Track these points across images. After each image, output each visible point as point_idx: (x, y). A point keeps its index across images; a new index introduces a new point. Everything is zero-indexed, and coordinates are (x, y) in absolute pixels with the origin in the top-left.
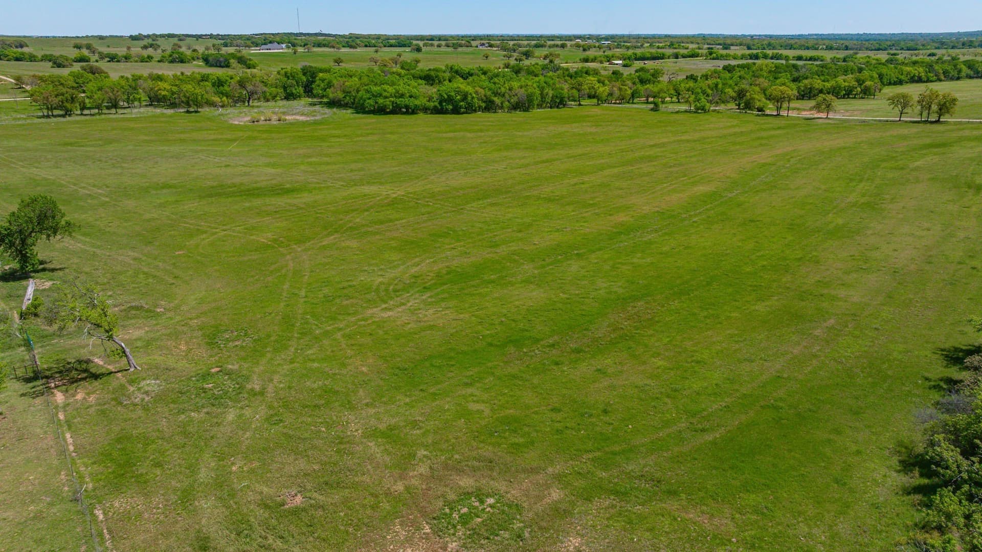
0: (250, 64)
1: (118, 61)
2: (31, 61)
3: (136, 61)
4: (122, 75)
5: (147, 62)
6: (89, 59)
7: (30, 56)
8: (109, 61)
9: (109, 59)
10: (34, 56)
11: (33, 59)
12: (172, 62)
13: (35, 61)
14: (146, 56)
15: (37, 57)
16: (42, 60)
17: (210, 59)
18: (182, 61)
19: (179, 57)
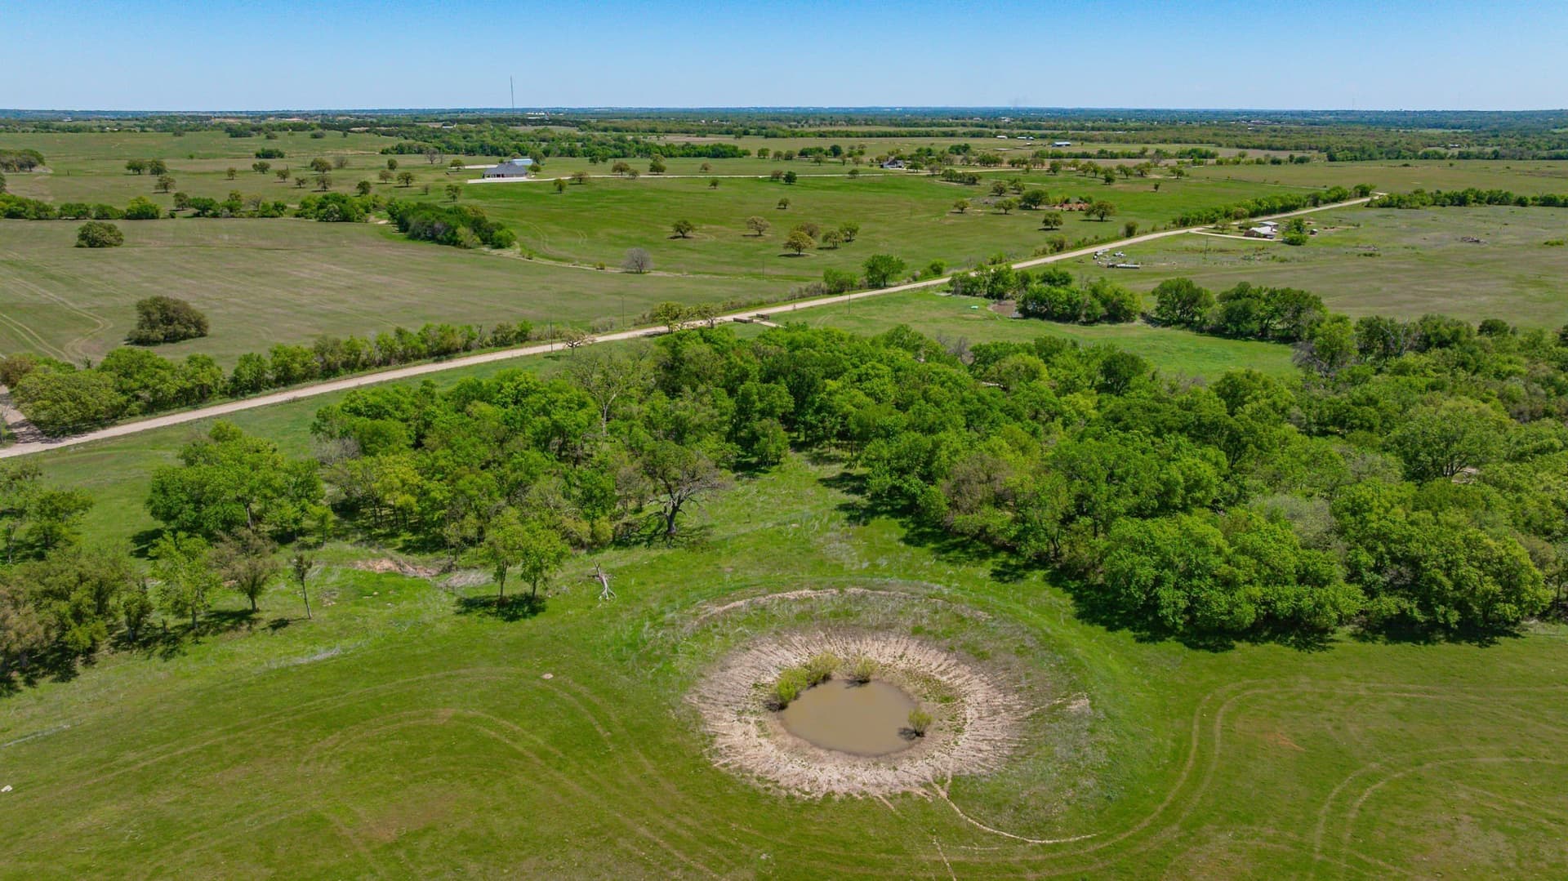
0: (500, 238)
1: (215, 216)
2: (40, 218)
3: (251, 216)
4: (248, 352)
5: (272, 217)
6: (157, 212)
7: (37, 208)
8: (197, 215)
9: (197, 211)
10: (46, 209)
11: (43, 214)
12: (324, 219)
13: (47, 218)
14: (271, 205)
15: (52, 210)
16: (60, 217)
17: (412, 221)
18: (346, 219)
19: (341, 210)
